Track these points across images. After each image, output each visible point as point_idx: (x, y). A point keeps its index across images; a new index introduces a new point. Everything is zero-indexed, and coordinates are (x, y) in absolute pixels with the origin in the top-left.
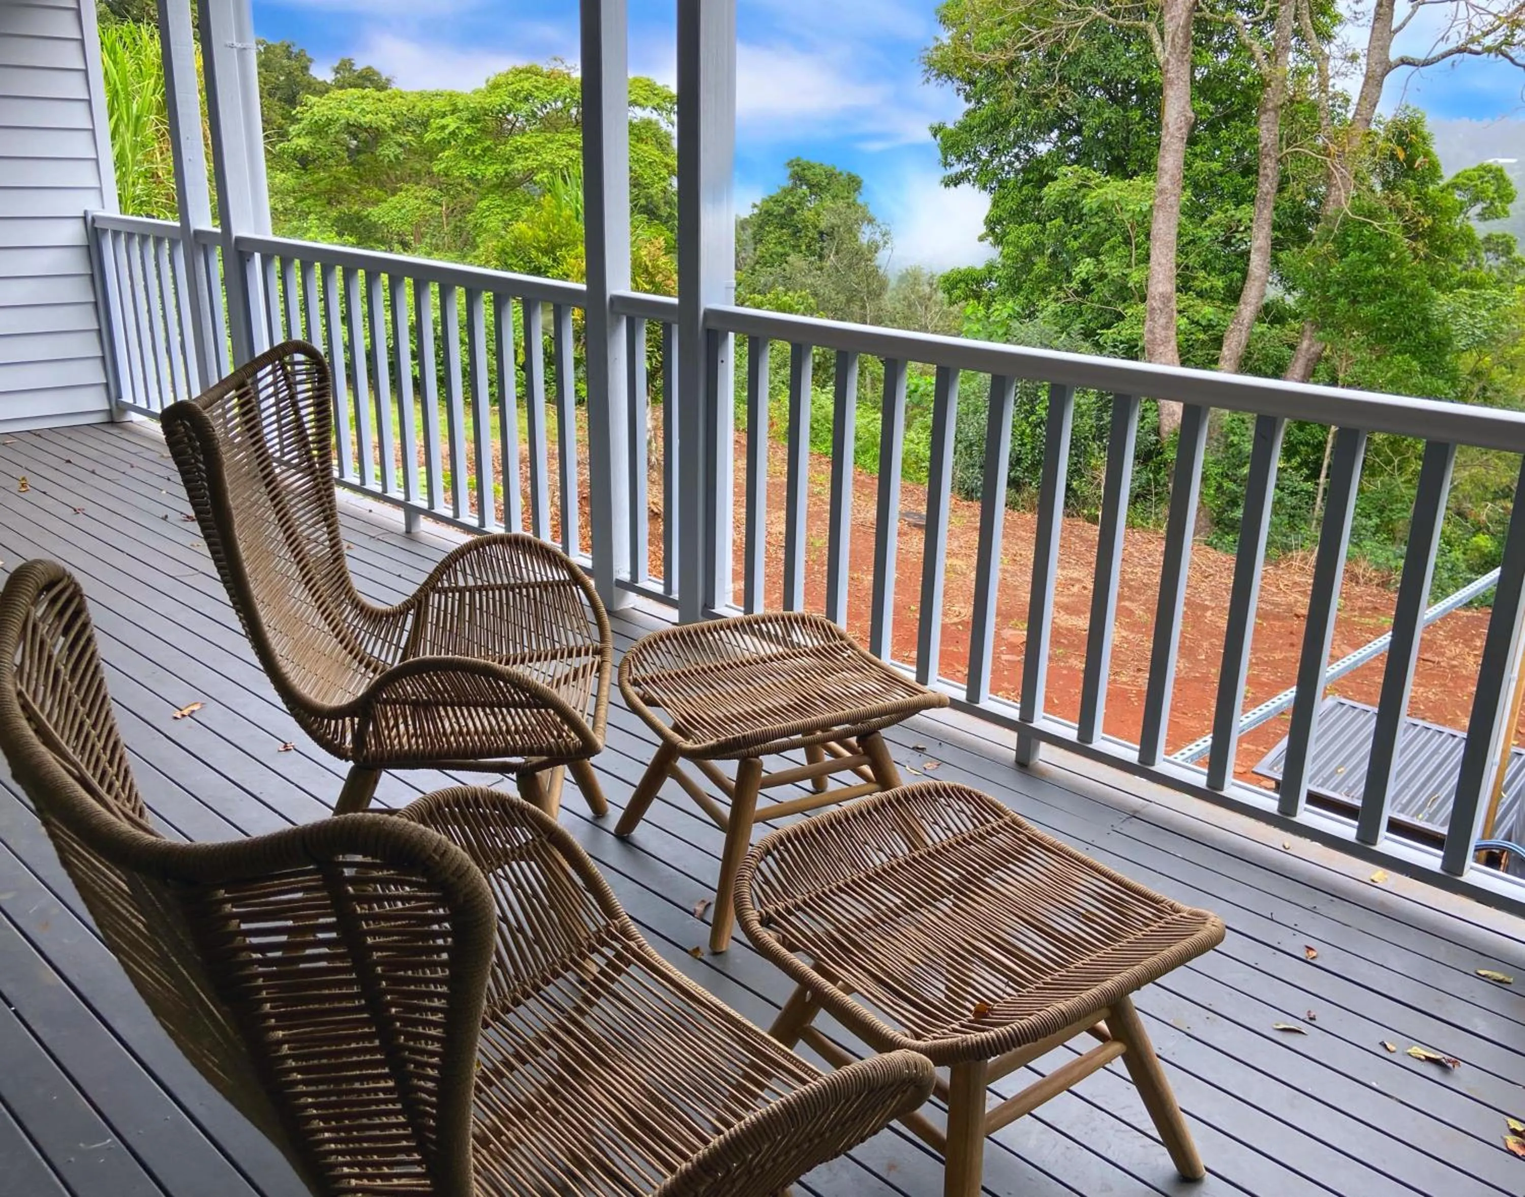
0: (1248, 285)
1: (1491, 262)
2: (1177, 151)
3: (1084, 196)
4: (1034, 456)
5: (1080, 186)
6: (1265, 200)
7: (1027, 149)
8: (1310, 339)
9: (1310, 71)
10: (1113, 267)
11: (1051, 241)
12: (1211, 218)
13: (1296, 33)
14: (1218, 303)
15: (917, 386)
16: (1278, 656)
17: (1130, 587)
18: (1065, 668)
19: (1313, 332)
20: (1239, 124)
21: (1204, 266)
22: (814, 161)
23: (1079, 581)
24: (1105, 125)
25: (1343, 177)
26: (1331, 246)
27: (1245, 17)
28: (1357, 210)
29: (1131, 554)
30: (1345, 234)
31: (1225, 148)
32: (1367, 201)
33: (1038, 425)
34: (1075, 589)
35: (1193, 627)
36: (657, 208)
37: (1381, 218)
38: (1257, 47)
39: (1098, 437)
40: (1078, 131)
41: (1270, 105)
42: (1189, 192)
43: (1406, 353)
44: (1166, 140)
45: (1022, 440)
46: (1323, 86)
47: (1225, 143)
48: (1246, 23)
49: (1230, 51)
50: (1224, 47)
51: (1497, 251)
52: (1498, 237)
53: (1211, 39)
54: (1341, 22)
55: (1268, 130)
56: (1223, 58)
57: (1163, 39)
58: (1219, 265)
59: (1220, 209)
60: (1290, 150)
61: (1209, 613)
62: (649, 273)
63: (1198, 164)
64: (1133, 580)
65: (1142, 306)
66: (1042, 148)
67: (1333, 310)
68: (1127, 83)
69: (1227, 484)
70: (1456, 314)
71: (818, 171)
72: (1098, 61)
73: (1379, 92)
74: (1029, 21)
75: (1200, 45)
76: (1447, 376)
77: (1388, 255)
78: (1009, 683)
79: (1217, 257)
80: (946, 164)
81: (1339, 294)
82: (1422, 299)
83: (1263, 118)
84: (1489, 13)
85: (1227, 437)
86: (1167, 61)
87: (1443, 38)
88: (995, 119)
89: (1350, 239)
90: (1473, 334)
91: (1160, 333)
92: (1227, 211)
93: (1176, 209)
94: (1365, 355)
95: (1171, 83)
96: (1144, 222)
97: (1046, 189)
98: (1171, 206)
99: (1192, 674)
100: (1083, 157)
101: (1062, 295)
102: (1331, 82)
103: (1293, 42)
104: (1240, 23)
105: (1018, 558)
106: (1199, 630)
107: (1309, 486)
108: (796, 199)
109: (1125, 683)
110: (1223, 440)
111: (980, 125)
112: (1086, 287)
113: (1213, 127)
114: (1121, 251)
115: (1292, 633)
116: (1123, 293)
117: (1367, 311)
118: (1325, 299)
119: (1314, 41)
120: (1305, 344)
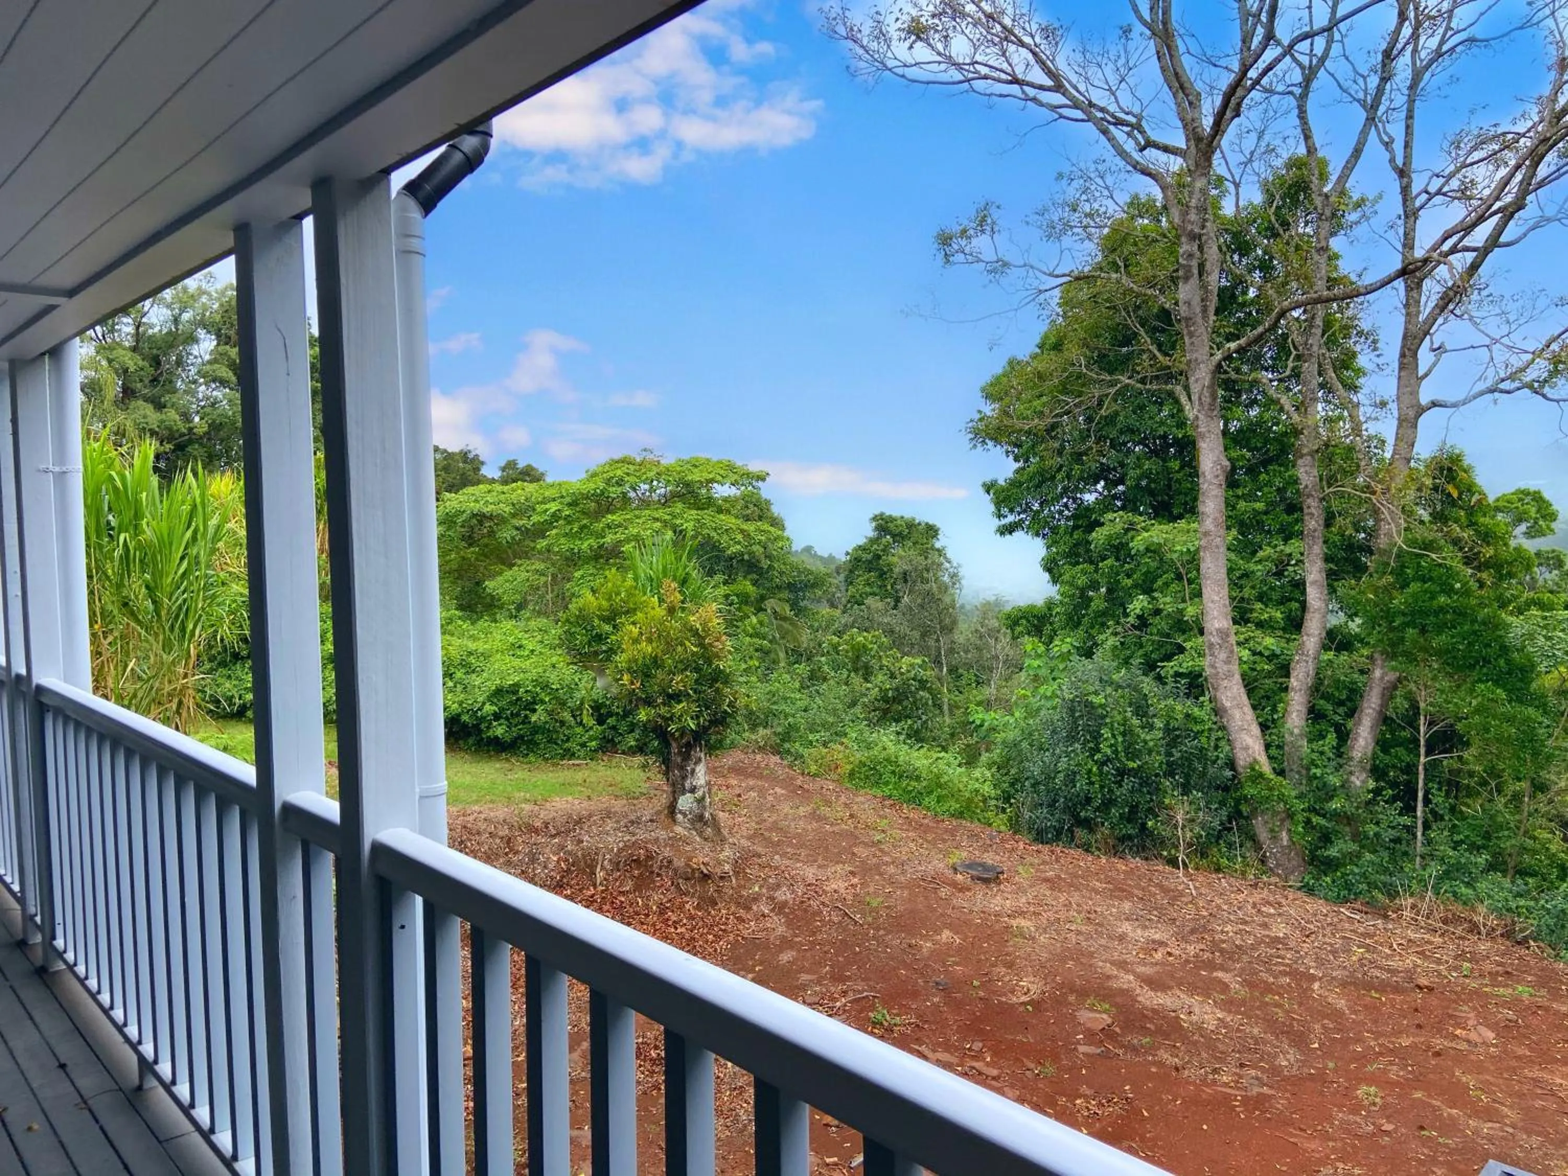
0: (1308, 616)
1: (1546, 576)
2: (1216, 496)
3: (1133, 538)
4: (1103, 795)
5: (1127, 530)
6: (1313, 537)
7: (1075, 500)
8: (1382, 667)
9: (1340, 418)
10: (1167, 602)
11: (1105, 580)
12: (1261, 554)
13: (1322, 386)
14: (1280, 633)
15: (983, 721)
16: (1405, 1042)
17: (1222, 951)
18: (1154, 1063)
19: (1384, 661)
20: (1276, 467)
21: (1260, 598)
22: (896, 514)
23: (1162, 944)
24: (1146, 475)
25: (1391, 512)
26: (1391, 579)
27: (1270, 376)
28: (1412, 543)
29: (1219, 907)
30: (1403, 566)
31: (1266, 489)
32: (1421, 533)
33: (1104, 763)
34: (1158, 956)
35: (1300, 1004)
36: (759, 561)
37: (1438, 550)
38: (1284, 400)
39: (1170, 773)
40: (1121, 481)
41: (1305, 451)
42: (1234, 532)
43: (1487, 681)
44: (1204, 487)
45: (1089, 778)
46: (1357, 430)
47: (1266, 485)
48: (1271, 381)
49: (1259, 406)
50: (1253, 402)
51: (1549, 565)
52: (1547, 552)
53: (1240, 396)
54: (1365, 374)
55: (1306, 472)
56: (1254, 412)
57: (1190, 399)
58: (1275, 596)
59: (1269, 544)
60: (1331, 490)
61: (1316, 986)
62: (699, 636)
63: (1242, 505)
64: (1224, 942)
65: (1200, 639)
66: (1090, 498)
67: (1402, 639)
68: (1164, 437)
69: (1316, 820)
70: (1531, 636)
71: (899, 522)
72: (1133, 421)
73: (1415, 433)
74: (1065, 391)
75: (1231, 402)
76: (1537, 703)
77: (1453, 586)
78: (1089, 1087)
79: (1272, 589)
80: (1000, 516)
81: (1406, 625)
82: (1496, 627)
83: (1300, 462)
84: (1526, 352)
85: (1308, 769)
86: (1197, 418)
87: (1480, 379)
88: (1042, 476)
89: (1409, 571)
90: (1554, 655)
91: (1222, 668)
92: (1276, 546)
93: (1223, 549)
94: (1446, 684)
95: (1202, 436)
96: (1193, 560)
97: (1094, 534)
98: (1217, 547)
99: (1306, 1070)
100: (1130, 504)
101: (1119, 629)
102: (1364, 426)
103: (1320, 394)
104: (1264, 381)
105: (1092, 916)
106: (1307, 1009)
107: (1406, 820)
108: (882, 547)
109: (1226, 1085)
110: (1304, 772)
111: (1031, 479)
112: (1143, 622)
113: (1252, 471)
114: (1174, 587)
115: (1416, 1010)
116: (1182, 626)
117: (1439, 641)
118: (1392, 629)
119: (1341, 391)
120: (1378, 673)
